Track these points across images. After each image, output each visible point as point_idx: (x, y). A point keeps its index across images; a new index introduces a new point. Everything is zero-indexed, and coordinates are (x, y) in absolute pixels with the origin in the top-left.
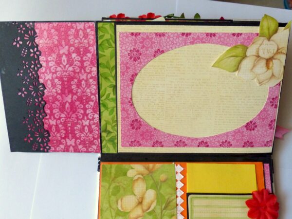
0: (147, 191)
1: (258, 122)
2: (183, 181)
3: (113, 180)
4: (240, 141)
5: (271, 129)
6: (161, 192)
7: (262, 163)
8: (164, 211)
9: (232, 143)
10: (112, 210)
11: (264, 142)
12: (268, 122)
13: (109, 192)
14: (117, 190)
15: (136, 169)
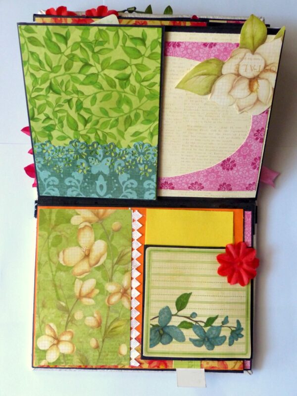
0: (96, 242)
1: (238, 160)
2: (142, 231)
3: (53, 228)
4: (214, 183)
5: (254, 168)
6: (113, 243)
7: (242, 210)
8: (116, 266)
9: (204, 184)
10: (52, 263)
11: (245, 184)
12: (250, 159)
13: (48, 243)
14: (58, 241)
15: (82, 215)
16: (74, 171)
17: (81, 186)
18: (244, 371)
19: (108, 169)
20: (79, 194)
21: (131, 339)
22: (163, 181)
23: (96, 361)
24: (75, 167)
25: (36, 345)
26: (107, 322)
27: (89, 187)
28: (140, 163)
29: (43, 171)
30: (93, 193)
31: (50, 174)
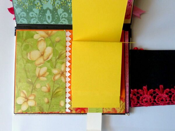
0: (47, 48)
2: (71, 42)
3: (24, 41)
5: (130, 5)
6: (56, 48)
8: (58, 60)
10: (24, 60)
13: (22, 49)
14: (27, 47)
15: (40, 34)
16: (34, 8)
17: (38, 17)
18: (126, 114)
19: (52, 6)
20: (37, 22)
21: (66, 98)
23: (48, 110)
24: (34, 5)
25: (16, 102)
26: (53, 89)
27: (42, 17)
28: (68, 2)
29: (18, 8)
30: (45, 21)
31: (21, 10)
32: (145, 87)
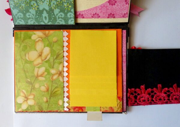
0: (45, 48)
2: (68, 42)
3: (22, 41)
4: (105, 13)
5: (127, 4)
6: (54, 48)
7: (121, 29)
8: (55, 60)
9: (100, 14)
10: (22, 60)
11: (122, 14)
13: (20, 49)
14: (25, 47)
15: (37, 34)
16: (30, 9)
17: (35, 18)
19: (48, 7)
20: (34, 23)
21: (64, 97)
22: (78, 13)
23: (47, 108)
24: (31, 6)
25: (17, 101)
26: (51, 89)
27: (39, 18)
28: (64, 2)
29: (15, 10)
30: (41, 22)
31: (18, 11)
32: (143, 87)
